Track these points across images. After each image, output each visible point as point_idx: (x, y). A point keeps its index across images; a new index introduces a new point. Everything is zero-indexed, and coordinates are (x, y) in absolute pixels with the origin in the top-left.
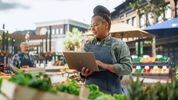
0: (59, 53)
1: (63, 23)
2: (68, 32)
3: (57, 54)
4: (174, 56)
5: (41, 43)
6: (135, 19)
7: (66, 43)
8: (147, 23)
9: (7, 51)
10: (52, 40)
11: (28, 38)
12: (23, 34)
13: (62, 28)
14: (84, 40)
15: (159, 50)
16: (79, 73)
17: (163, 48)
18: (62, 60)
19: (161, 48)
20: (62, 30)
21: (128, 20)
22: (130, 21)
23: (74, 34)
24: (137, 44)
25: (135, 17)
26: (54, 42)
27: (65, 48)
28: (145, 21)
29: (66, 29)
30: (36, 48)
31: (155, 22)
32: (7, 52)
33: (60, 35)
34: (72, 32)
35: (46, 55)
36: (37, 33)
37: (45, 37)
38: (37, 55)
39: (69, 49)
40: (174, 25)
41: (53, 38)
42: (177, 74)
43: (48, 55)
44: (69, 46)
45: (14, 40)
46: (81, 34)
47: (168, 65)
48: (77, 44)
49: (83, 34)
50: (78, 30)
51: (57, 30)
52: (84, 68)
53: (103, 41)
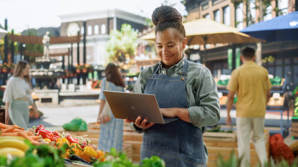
0: (99, 66)
1: (106, 16)
2: (114, 31)
3: (96, 68)
4: (292, 71)
5: (69, 49)
6: (228, 10)
7: (111, 49)
8: (247, 17)
9: (13, 64)
10: (88, 45)
11: (47, 42)
12: (39, 34)
13: (105, 23)
14: (141, 44)
15: (267, 62)
16: (132, 123)
17: (274, 59)
19: (270, 59)
20: (104, 28)
21: (215, 12)
22: (219, 13)
23: (125, 34)
24: (230, 51)
25: (227, 6)
26: (92, 48)
27: (110, 58)
28: (244, 14)
29: (110, 27)
30: (60, 58)
31: (262, 15)
32: (11, 65)
33: (101, 36)
34: (122, 32)
35: (78, 71)
36: (62, 34)
37: (77, 39)
38: (62, 71)
39: (116, 59)
40: (293, 24)
41: (90, 41)
42: (297, 106)
43: (81, 70)
44: (117, 55)
45: (24, 46)
46: (137, 35)
47: (282, 92)
48: (130, 52)
49: (140, 34)
50: (132, 28)
51: (96, 28)
52: (139, 118)
53: (174, 68)
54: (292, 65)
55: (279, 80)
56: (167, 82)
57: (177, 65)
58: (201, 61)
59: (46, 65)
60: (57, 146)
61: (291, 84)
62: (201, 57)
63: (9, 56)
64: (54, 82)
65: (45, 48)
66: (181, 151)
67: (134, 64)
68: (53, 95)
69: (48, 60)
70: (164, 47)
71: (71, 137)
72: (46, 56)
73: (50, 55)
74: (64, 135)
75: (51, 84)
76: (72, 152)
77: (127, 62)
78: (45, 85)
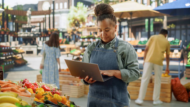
0: (63, 29)
2: (73, 7)
3: (61, 30)
5: (44, 18)
7: (70, 18)
9: (8, 29)
10: (55, 15)
11: (29, 15)
12: (24, 9)
13: (66, 2)
14: (90, 15)
17: (174, 26)
18: (66, 37)
19: (172, 26)
20: (66, 4)
23: (79, 9)
24: (147, 20)
26: (58, 17)
27: (69, 24)
29: (70, 4)
30: (38, 24)
33: (64, 10)
34: (77, 7)
35: (49, 33)
36: (39, 9)
37: (49, 12)
38: (39, 33)
39: (74, 25)
41: (57, 13)
42: (189, 58)
43: (52, 32)
44: (74, 22)
45: (15, 16)
46: (87, 9)
47: (180, 49)
48: (82, 20)
49: (89, 9)
50: (84, 5)
51: (61, 4)
52: (87, 77)
53: (109, 44)
54: (186, 29)
55: (178, 41)
56: (105, 53)
57: (111, 42)
58: (128, 26)
59: (29, 30)
60: (36, 94)
61: (186, 41)
62: (128, 24)
63: (5, 23)
64: (34, 40)
65: (28, 19)
66: (113, 98)
67: (85, 28)
68: (34, 49)
69: (31, 27)
70: (103, 31)
71: (45, 86)
72: (29, 24)
73: (32, 23)
74: (40, 84)
75: (32, 42)
76: (46, 98)
77: (81, 27)
78: (28, 42)
